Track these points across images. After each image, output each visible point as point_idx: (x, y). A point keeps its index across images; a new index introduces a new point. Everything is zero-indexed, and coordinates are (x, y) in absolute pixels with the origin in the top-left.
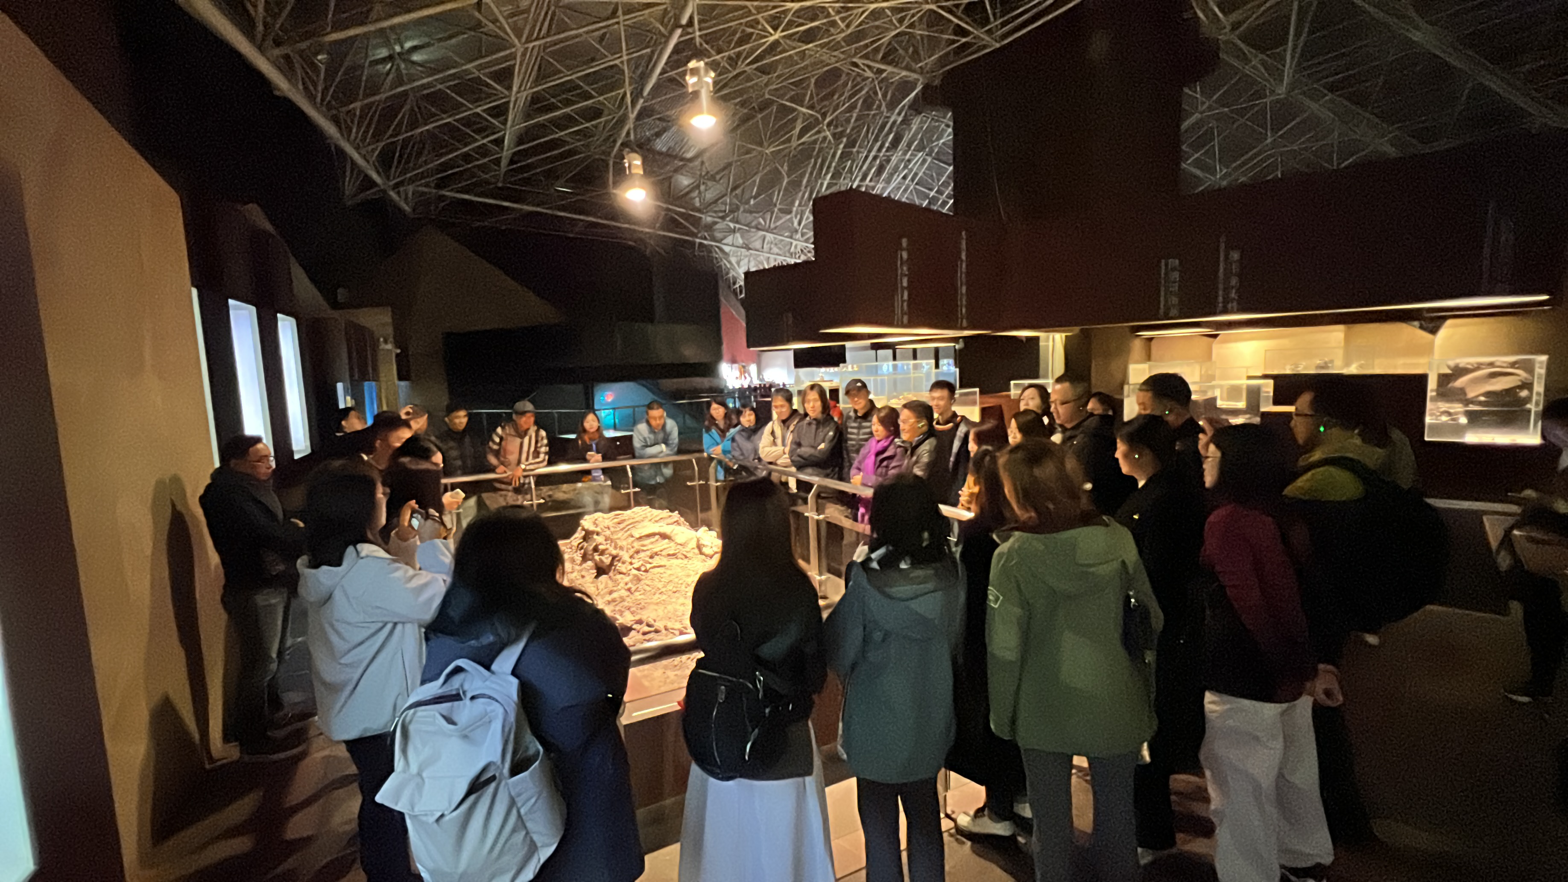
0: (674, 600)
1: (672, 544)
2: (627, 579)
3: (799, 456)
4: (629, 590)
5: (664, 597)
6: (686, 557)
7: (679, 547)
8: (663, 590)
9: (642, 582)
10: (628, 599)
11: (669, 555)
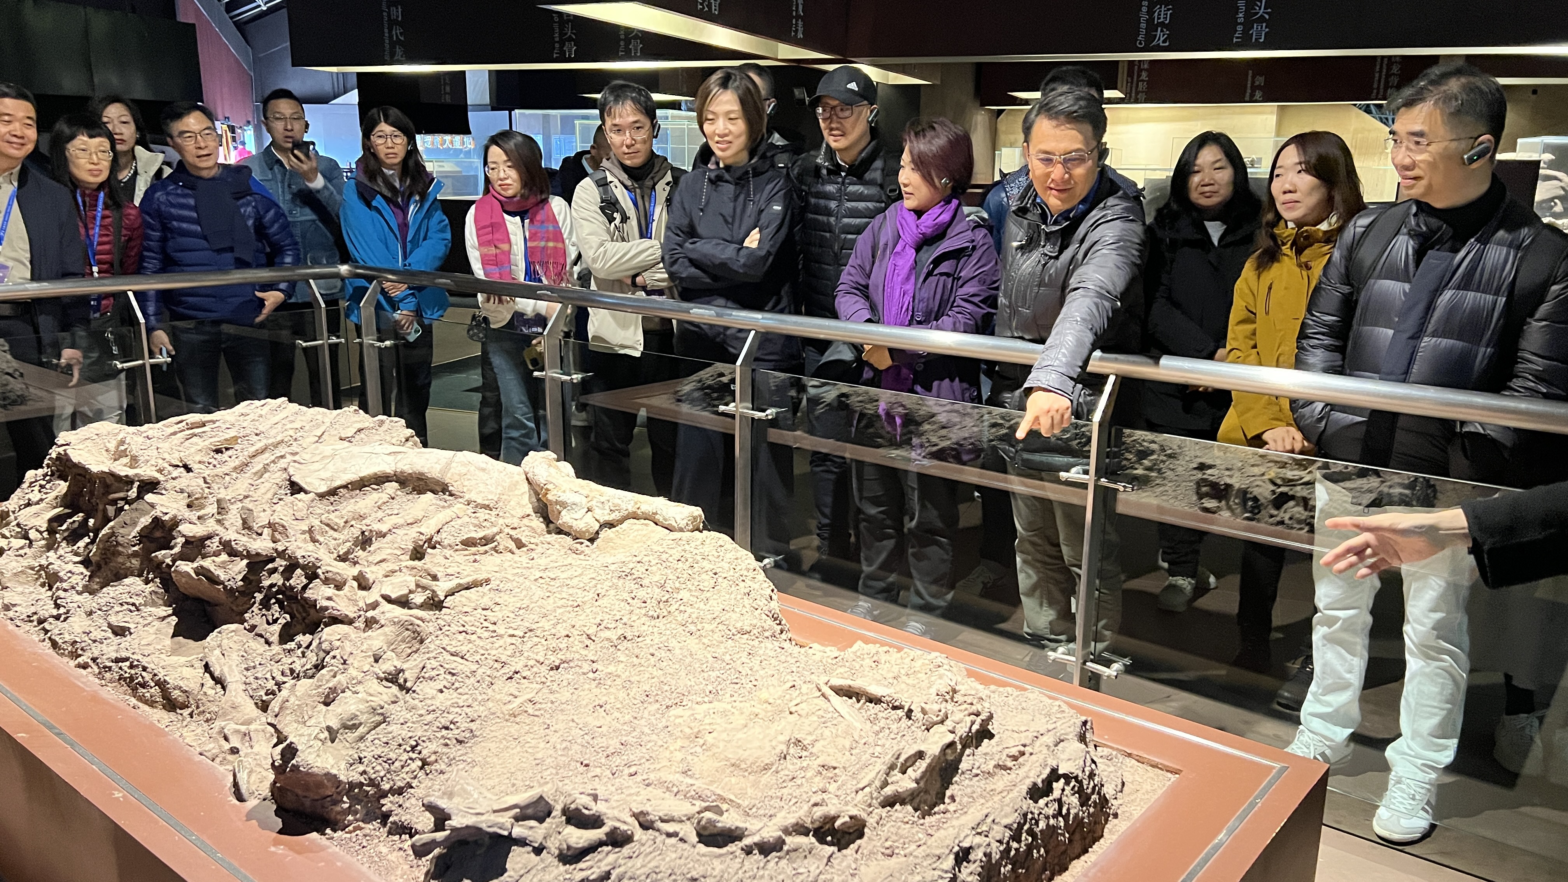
0: (565, 695)
1: (458, 507)
2: (376, 639)
3: (693, 263)
4: (393, 678)
5: (528, 690)
6: (520, 545)
7: (483, 514)
8: (517, 664)
9: (431, 644)
10: (397, 713)
11: (468, 543)
